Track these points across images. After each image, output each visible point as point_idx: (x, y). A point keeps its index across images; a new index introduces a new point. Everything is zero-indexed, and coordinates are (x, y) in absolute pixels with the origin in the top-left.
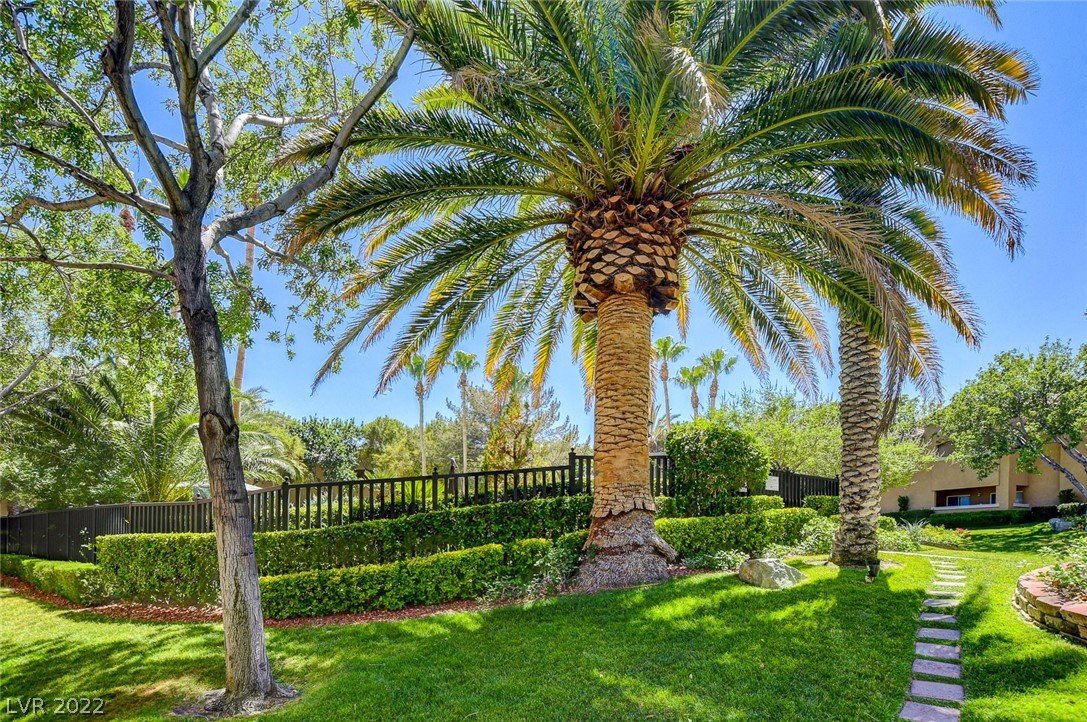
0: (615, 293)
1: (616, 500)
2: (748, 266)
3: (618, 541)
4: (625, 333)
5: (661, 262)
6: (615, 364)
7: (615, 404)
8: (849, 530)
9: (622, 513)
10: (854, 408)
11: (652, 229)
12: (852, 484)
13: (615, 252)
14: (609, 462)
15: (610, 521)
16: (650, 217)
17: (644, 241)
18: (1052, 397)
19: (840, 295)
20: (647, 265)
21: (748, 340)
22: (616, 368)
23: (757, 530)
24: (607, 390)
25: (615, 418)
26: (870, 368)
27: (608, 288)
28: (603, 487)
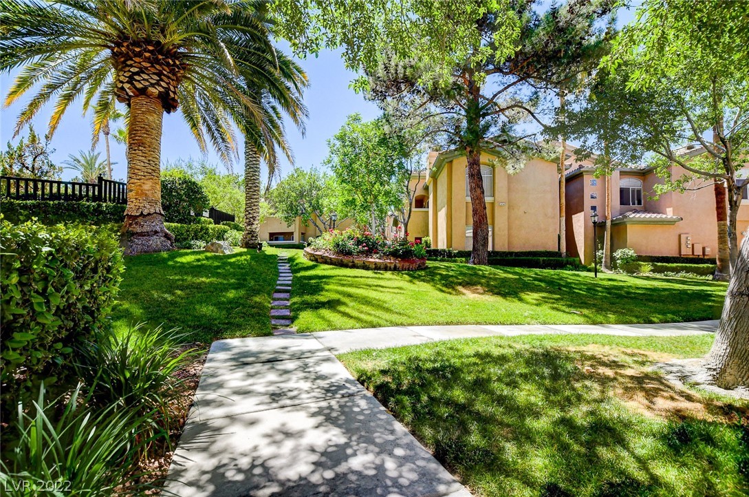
0: (146, 95)
1: (144, 207)
2: (204, 99)
3: (146, 229)
4: (151, 118)
5: (172, 88)
6: (145, 133)
7: (144, 155)
8: (248, 233)
9: (149, 214)
10: (251, 180)
11: (168, 71)
12: (249, 213)
13: (148, 75)
14: (140, 186)
15: (141, 218)
16: (168, 65)
17: (165, 75)
18: (314, 192)
19: (247, 131)
20: (166, 88)
21: (199, 135)
22: (145, 135)
23: (205, 233)
24: (140, 146)
25: (144, 162)
26: (257, 164)
27: (143, 92)
28: (136, 199)
